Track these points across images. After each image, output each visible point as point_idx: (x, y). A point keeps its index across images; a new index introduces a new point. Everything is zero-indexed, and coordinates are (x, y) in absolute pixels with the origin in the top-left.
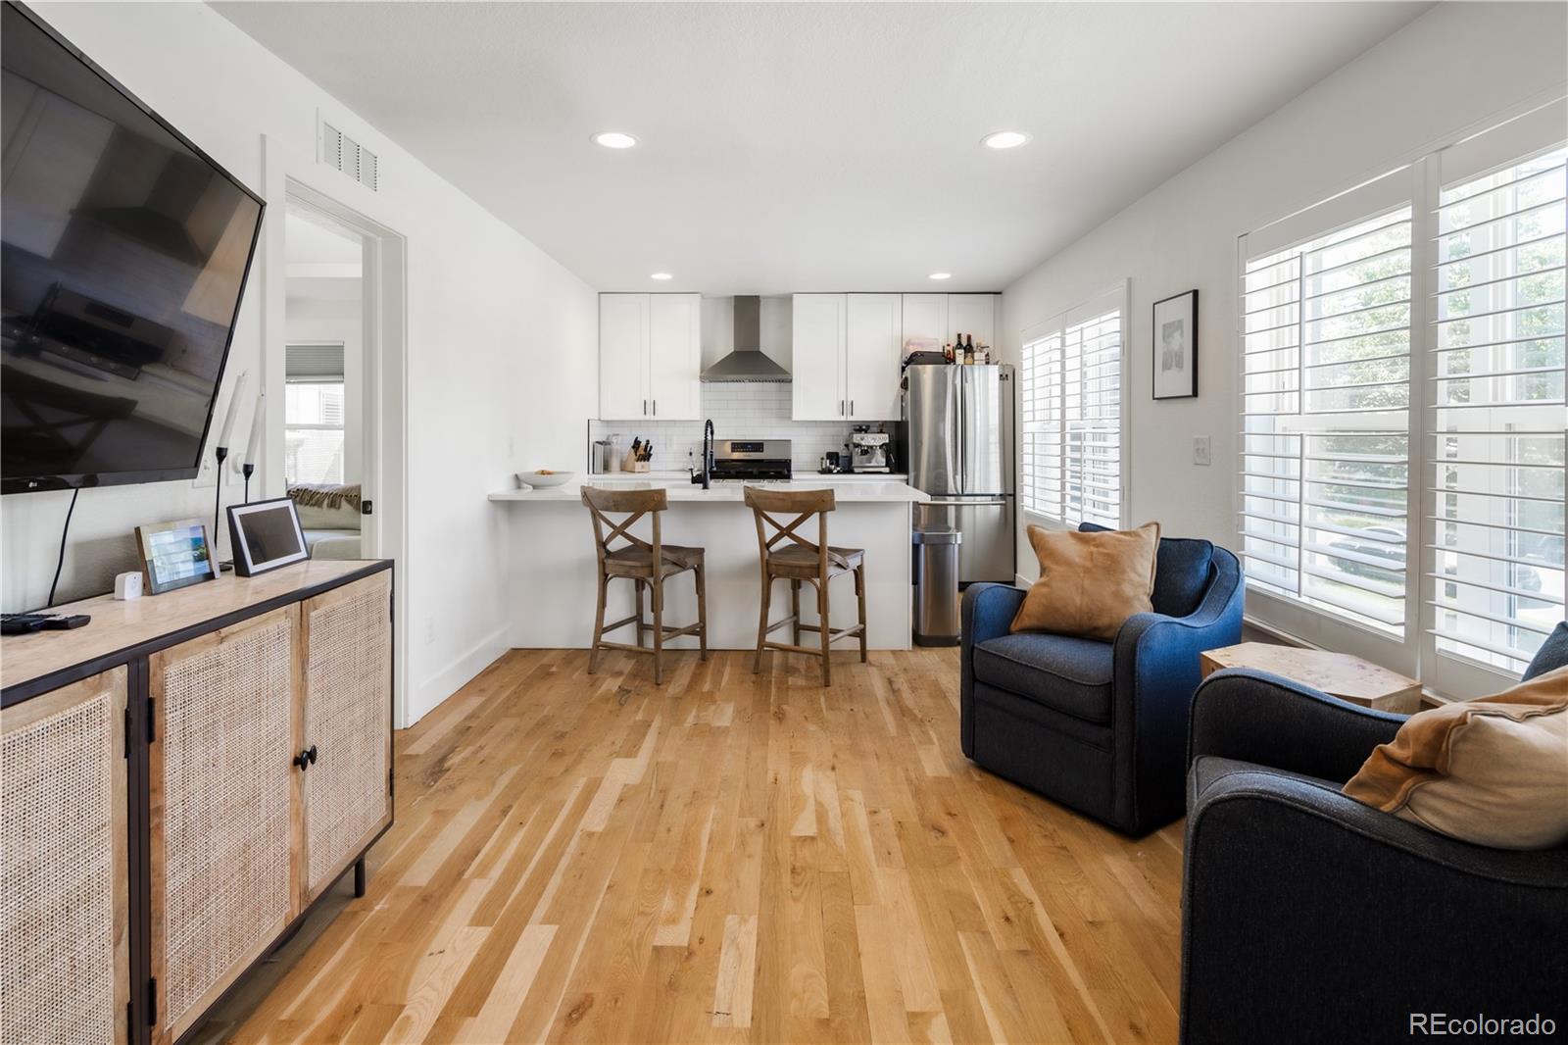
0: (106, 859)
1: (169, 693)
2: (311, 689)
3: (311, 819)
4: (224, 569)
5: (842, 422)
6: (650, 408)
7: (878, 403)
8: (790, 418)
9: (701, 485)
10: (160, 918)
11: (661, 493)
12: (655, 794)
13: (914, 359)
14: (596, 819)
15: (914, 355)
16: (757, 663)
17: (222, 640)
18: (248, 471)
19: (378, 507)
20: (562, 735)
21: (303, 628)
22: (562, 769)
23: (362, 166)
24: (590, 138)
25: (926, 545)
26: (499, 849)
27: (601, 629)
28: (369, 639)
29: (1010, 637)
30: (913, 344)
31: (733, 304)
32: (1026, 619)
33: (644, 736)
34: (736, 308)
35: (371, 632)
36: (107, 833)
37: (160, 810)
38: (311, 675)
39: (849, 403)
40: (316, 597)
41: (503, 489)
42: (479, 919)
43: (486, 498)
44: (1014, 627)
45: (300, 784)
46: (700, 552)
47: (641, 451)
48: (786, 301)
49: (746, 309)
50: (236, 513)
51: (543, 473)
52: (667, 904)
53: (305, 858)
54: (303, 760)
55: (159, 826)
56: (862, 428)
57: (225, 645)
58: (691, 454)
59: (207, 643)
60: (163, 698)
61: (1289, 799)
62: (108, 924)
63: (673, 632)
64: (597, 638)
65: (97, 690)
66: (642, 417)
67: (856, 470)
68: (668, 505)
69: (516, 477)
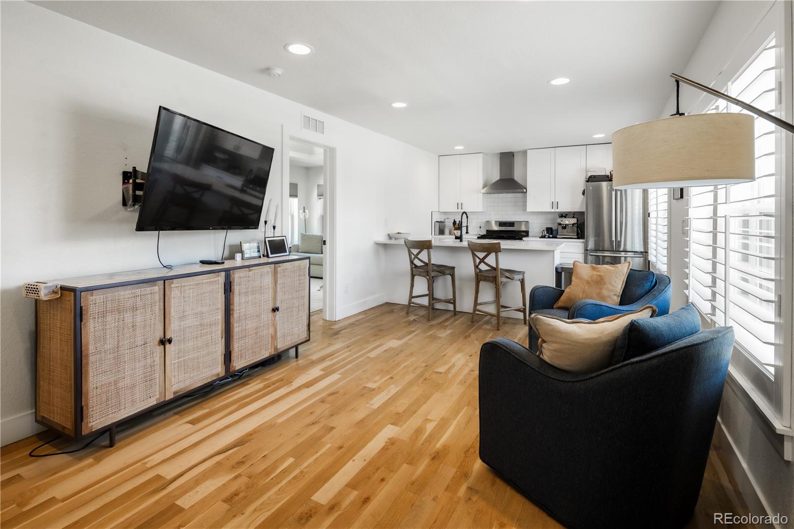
0: (220, 316)
1: (235, 281)
2: (278, 290)
3: (278, 328)
4: (264, 256)
5: (553, 212)
6: (460, 206)
7: (572, 202)
8: (526, 210)
9: (459, 240)
10: (233, 336)
11: (430, 242)
12: (398, 352)
13: (591, 179)
14: (373, 355)
15: (590, 177)
16: (473, 318)
17: (250, 271)
18: (274, 227)
19: (327, 243)
20: (382, 330)
21: (275, 273)
22: (374, 339)
23: (318, 126)
24: (390, 105)
25: (565, 273)
26: (339, 356)
27: (411, 297)
28: (300, 280)
29: (552, 310)
30: (590, 172)
31: (499, 156)
32: (560, 303)
33: (410, 334)
34: (501, 158)
35: (301, 278)
36: (220, 311)
37: (233, 310)
38: (278, 286)
39: (556, 203)
40: (280, 264)
41: (383, 239)
42: (322, 370)
43: (373, 242)
44: (555, 306)
45: (275, 317)
46: (453, 268)
47: (457, 226)
48: (524, 153)
49: (507, 159)
50: (267, 239)
51: (399, 233)
52: (377, 378)
53: (276, 339)
54: (275, 310)
55: (233, 314)
56: (563, 215)
57: (250, 272)
58: (480, 227)
59: (246, 271)
60: (234, 282)
61: (501, 345)
62: (220, 332)
63: (439, 301)
64: (410, 300)
65: (218, 276)
66: (456, 210)
67: (558, 237)
68: (433, 247)
69: (389, 235)
